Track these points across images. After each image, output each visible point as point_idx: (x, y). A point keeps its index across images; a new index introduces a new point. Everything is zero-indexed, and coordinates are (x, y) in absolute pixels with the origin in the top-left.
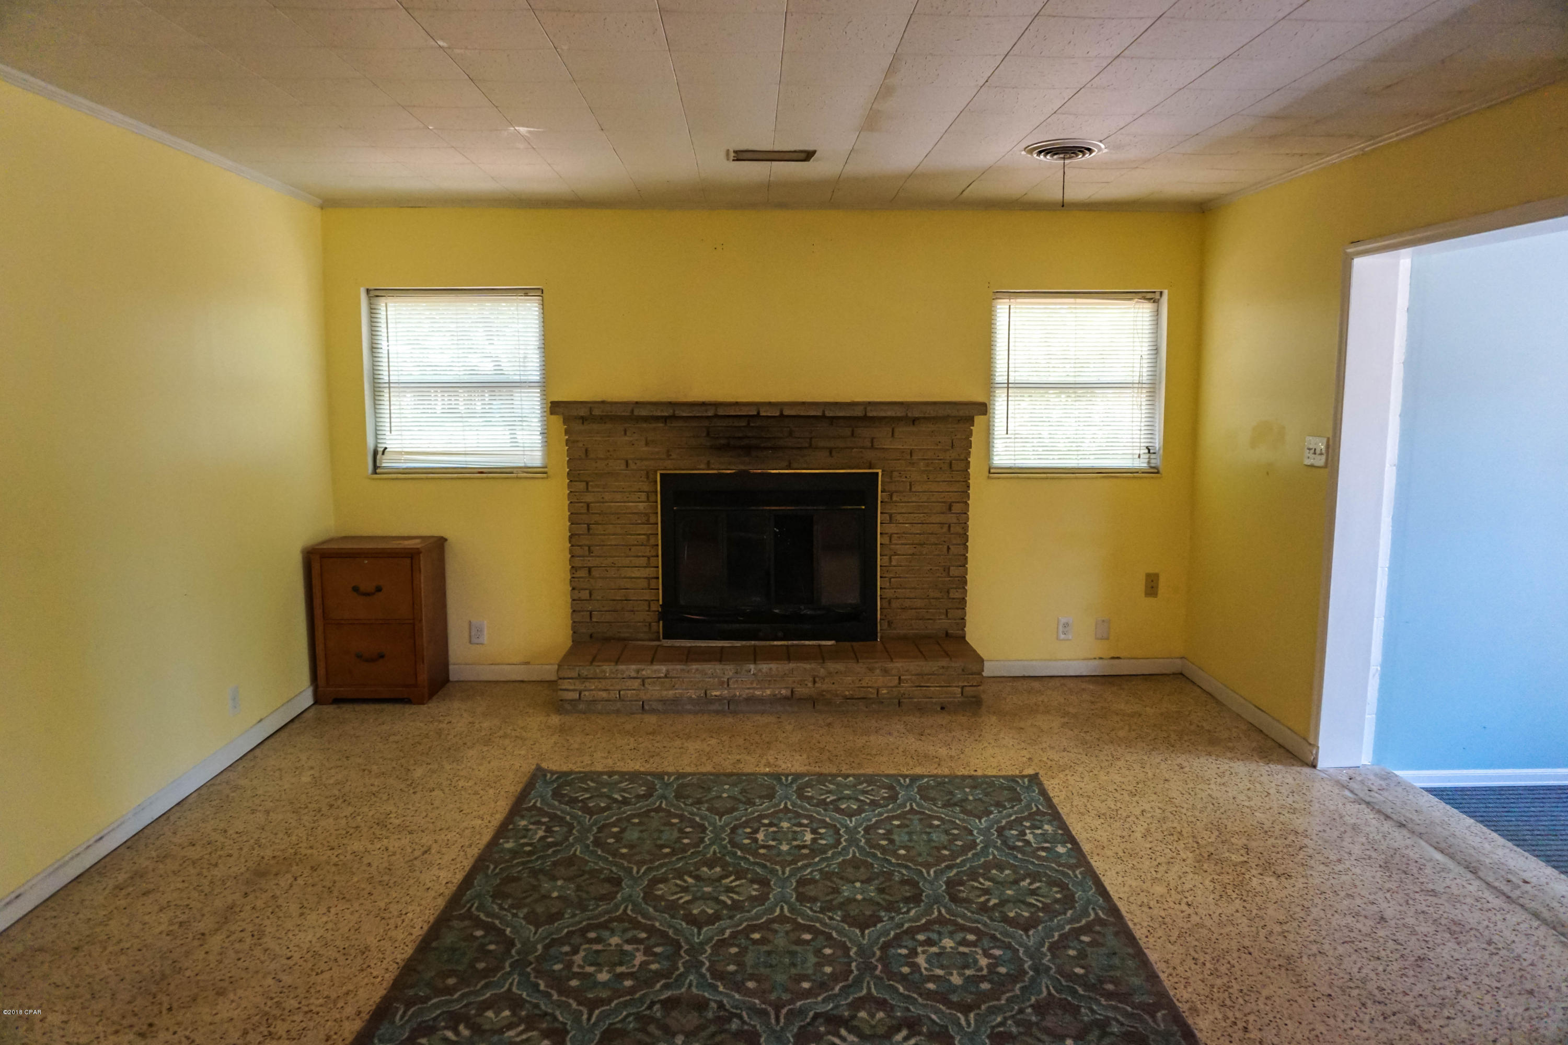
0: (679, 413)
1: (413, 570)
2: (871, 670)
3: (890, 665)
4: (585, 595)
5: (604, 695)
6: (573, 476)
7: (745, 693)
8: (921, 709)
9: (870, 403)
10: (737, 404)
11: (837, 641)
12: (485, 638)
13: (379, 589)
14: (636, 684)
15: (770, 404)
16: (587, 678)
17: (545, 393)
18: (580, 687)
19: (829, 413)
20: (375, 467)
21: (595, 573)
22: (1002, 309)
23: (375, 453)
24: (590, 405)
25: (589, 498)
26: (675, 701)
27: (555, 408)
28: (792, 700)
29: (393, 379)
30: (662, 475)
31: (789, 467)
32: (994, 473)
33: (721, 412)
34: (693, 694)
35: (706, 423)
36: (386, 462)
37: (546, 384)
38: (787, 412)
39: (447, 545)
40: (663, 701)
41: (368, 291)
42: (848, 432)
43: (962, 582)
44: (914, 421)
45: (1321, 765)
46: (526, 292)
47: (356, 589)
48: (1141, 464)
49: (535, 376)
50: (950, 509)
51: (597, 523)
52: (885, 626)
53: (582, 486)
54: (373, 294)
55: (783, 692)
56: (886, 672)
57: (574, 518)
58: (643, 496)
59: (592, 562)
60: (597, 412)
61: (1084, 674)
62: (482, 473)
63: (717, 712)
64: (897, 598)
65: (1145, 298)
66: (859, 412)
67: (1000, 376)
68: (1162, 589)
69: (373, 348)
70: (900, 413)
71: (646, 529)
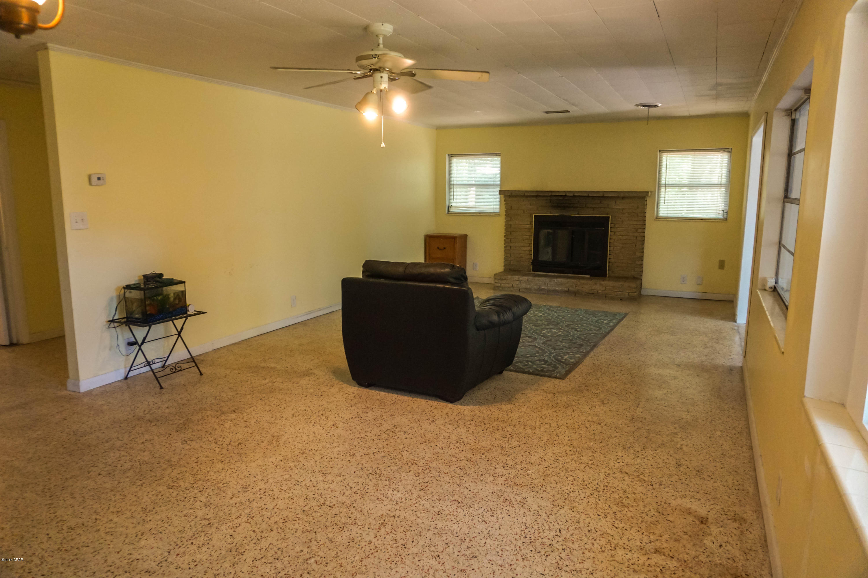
0: (540, 194)
1: (454, 243)
2: (596, 284)
3: (602, 283)
4: (508, 255)
5: (507, 285)
6: (507, 215)
7: (553, 288)
8: (613, 299)
9: (605, 192)
10: (559, 191)
11: (591, 276)
12: (478, 268)
13: (445, 248)
14: (518, 282)
15: (570, 192)
16: (502, 279)
17: (501, 188)
18: (500, 282)
19: (590, 195)
20: (448, 211)
21: (512, 248)
22: (664, 157)
23: (449, 207)
24: (511, 191)
25: (511, 223)
26: (530, 289)
27: (501, 192)
28: (568, 292)
29: (455, 183)
30: (535, 216)
31: (578, 214)
32: (658, 218)
33: (554, 194)
34: (536, 287)
35: (549, 198)
36: (451, 210)
37: (501, 185)
38: (576, 194)
39: (468, 237)
40: (526, 289)
41: (449, 155)
42: (599, 202)
43: (641, 258)
44: (623, 198)
45: (738, 321)
46: (496, 154)
47: (438, 248)
48: (720, 217)
49: (498, 182)
50: (637, 231)
51: (513, 231)
52: (610, 272)
53: (510, 219)
54: (451, 156)
55: (565, 289)
56: (601, 285)
57: (507, 229)
58: (529, 223)
59: (511, 244)
60: (513, 194)
61: (691, 297)
62: (480, 214)
63: (543, 294)
64: (615, 263)
65: (724, 151)
66: (601, 195)
67: (663, 182)
68: (726, 267)
69: (450, 173)
70: (616, 195)
71: (529, 234)
